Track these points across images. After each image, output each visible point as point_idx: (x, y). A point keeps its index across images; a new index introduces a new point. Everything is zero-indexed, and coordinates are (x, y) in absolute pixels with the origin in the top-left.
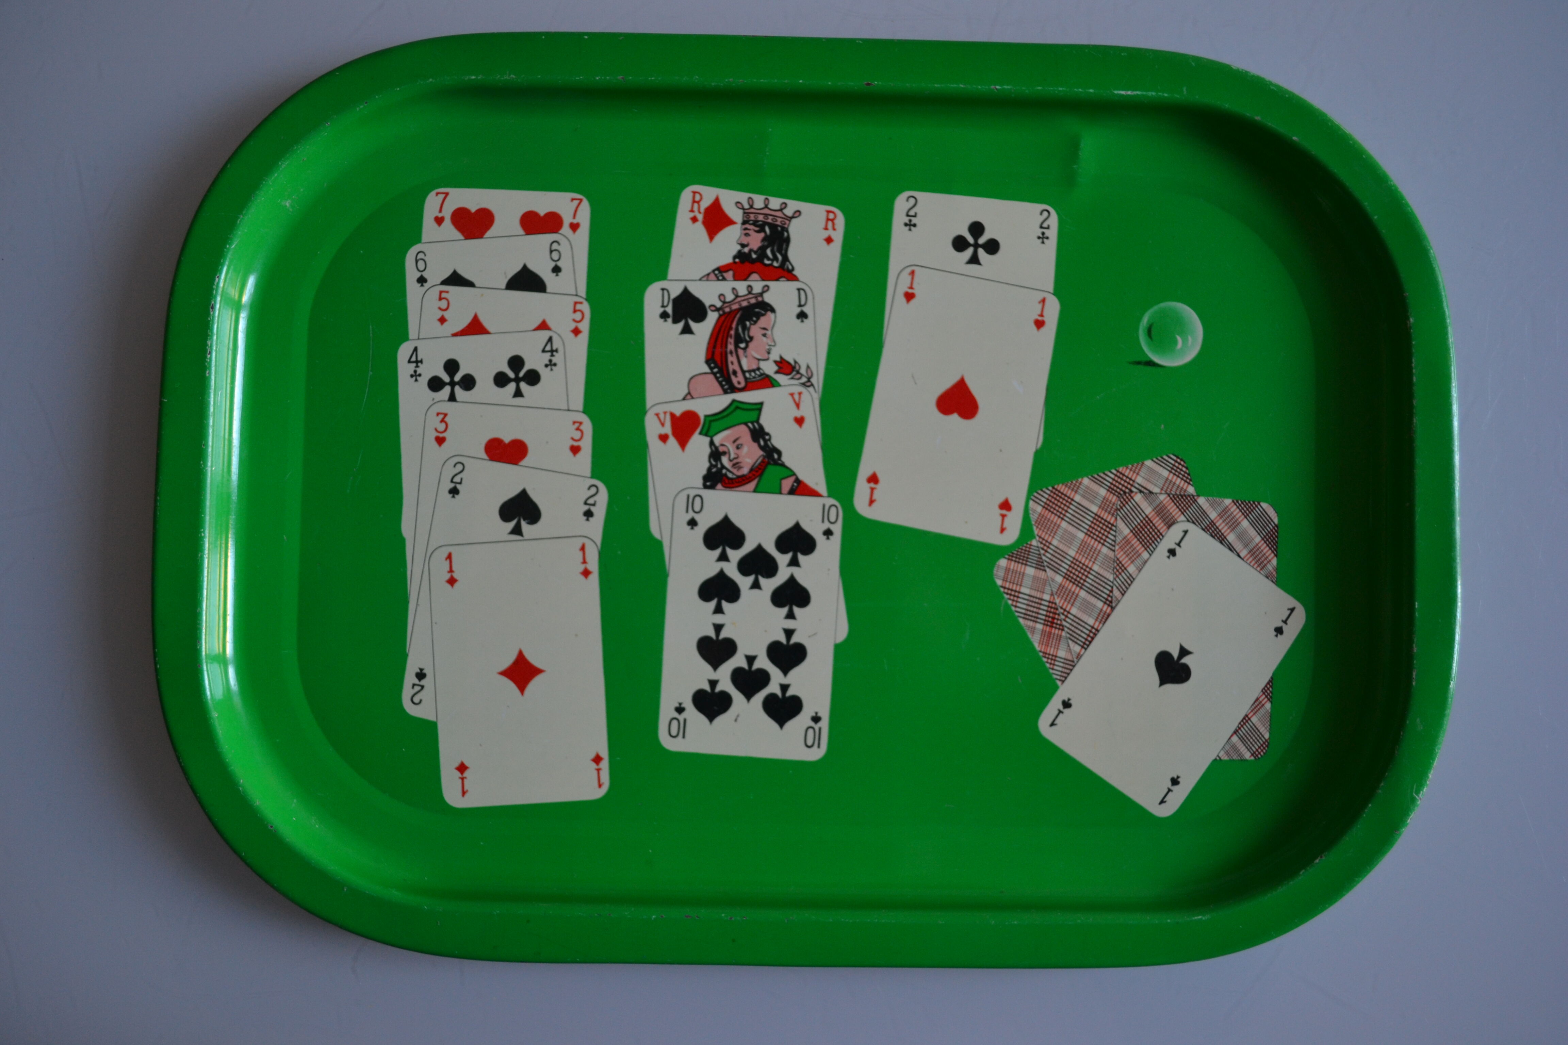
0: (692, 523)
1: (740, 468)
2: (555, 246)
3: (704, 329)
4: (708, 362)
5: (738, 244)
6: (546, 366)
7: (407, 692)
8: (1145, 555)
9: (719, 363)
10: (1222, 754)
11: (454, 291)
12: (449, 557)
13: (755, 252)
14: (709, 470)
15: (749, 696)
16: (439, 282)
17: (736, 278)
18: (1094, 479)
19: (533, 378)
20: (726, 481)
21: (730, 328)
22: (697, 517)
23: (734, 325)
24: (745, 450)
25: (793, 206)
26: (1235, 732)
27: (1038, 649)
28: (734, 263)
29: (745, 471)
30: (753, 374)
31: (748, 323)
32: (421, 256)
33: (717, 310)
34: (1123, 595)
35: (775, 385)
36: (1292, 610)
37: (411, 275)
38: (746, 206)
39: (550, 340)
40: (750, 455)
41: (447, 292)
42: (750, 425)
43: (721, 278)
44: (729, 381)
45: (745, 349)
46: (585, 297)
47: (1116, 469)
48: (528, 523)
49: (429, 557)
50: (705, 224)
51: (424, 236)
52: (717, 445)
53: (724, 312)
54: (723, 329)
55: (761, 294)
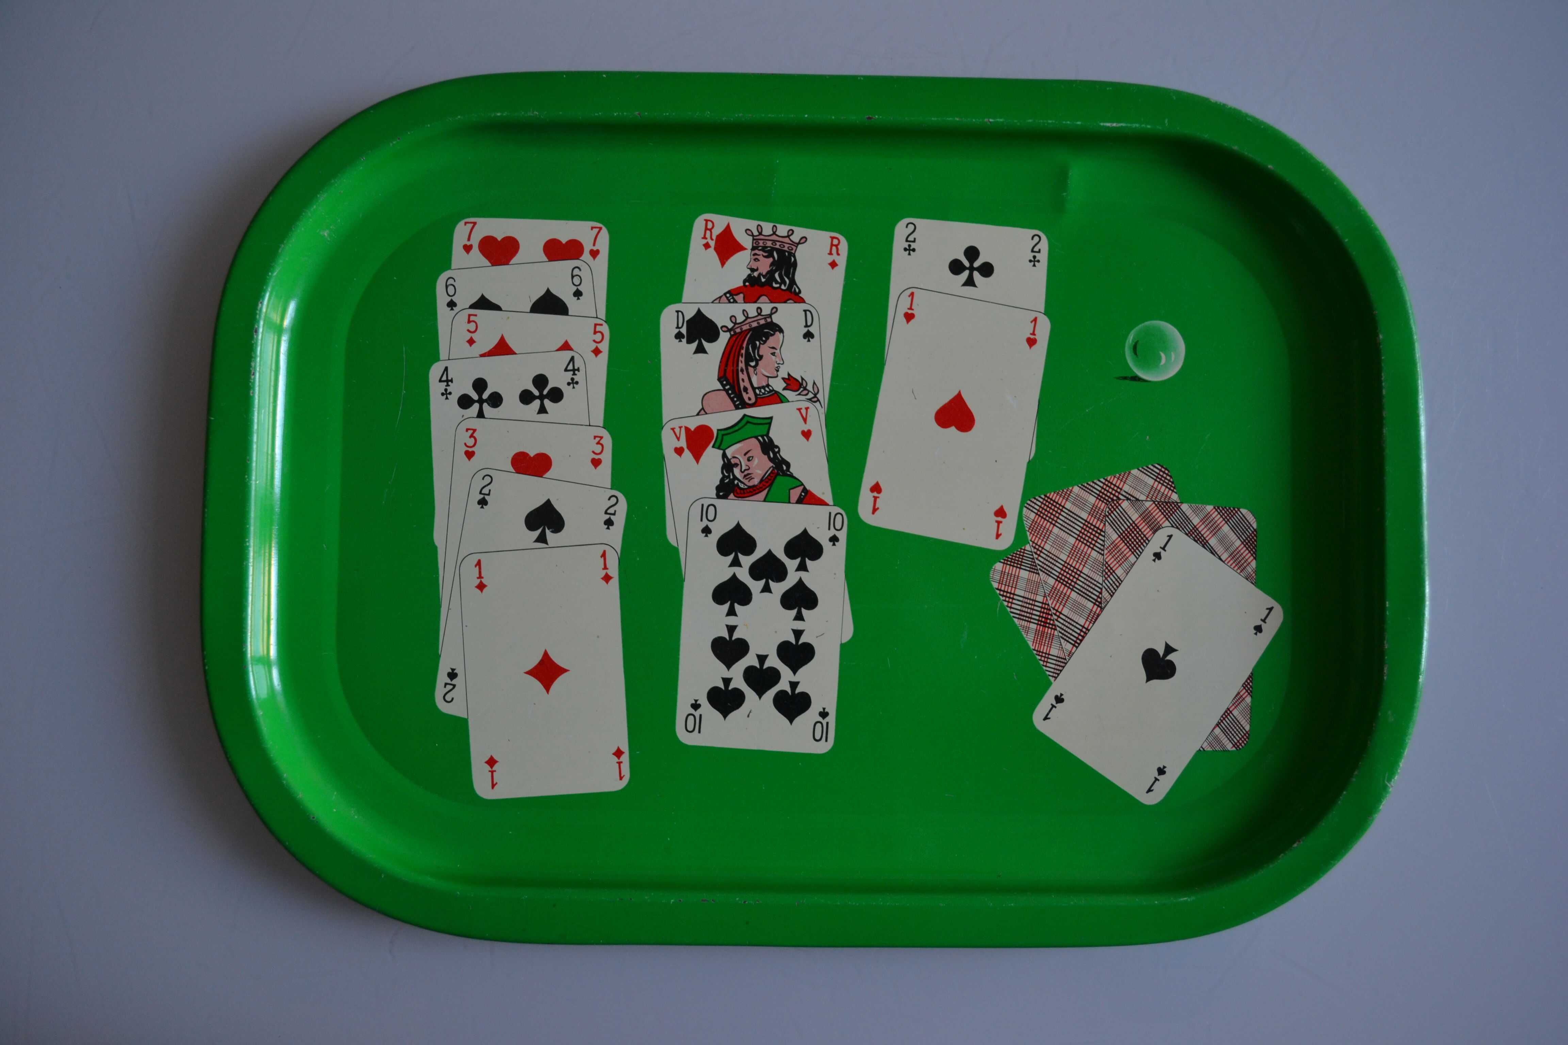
0: (707, 531)
1: (751, 479)
2: (576, 272)
4: (720, 379)
5: (748, 268)
6: (569, 384)
7: (440, 691)
8: (1132, 559)
9: (731, 380)
10: (1205, 745)
11: (482, 314)
12: (479, 564)
13: (764, 277)
14: (722, 480)
15: (760, 693)
16: (468, 307)
17: (746, 301)
18: (1083, 488)
19: (556, 395)
20: (738, 491)
21: (742, 348)
22: (710, 525)
23: (745, 345)
24: (756, 462)
25: (799, 232)
26: (1218, 725)
27: (1032, 647)
28: (745, 286)
29: (756, 481)
30: (763, 391)
31: (758, 343)
32: (450, 281)
33: (729, 330)
34: (1112, 596)
35: (783, 401)
36: (1270, 609)
37: (442, 299)
38: (756, 233)
39: (572, 359)
40: (761, 466)
41: (476, 315)
42: (760, 438)
43: (732, 300)
44: (740, 397)
45: (755, 367)
46: (604, 319)
47: (1104, 479)
48: (552, 532)
49: (459, 565)
50: (717, 250)
51: (454, 263)
52: (730, 457)
53: (735, 332)
54: (734, 349)
55: (770, 316)
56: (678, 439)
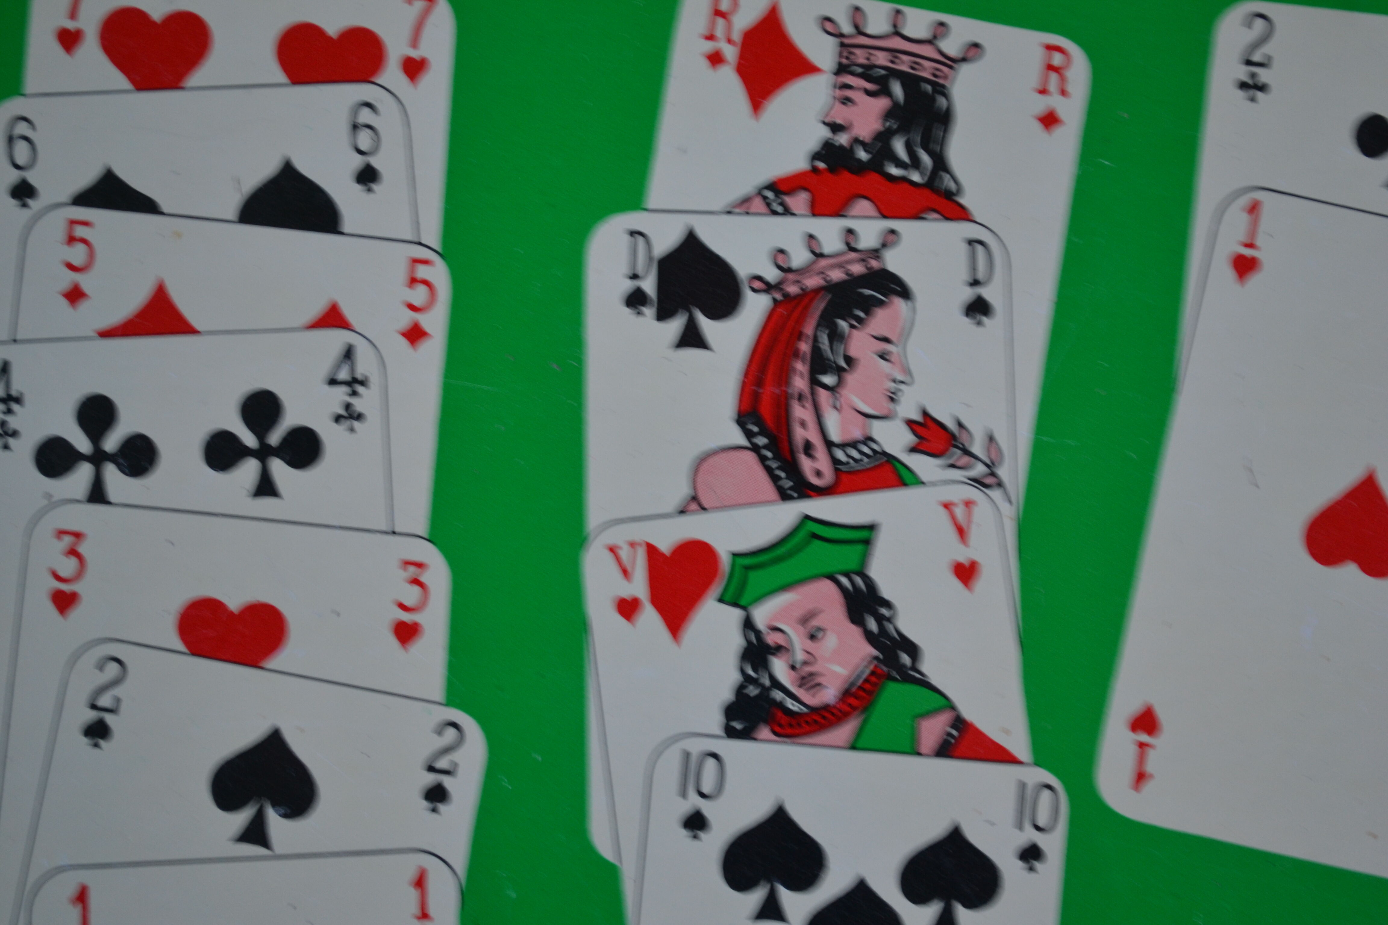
0: (696, 823)
2: (365, 116)
3: (734, 337)
4: (741, 421)
5: (824, 123)
6: (338, 419)
9: (770, 423)
11: (106, 221)
12: (82, 897)
13: (866, 146)
14: (740, 691)
16: (68, 200)
17: (816, 210)
19: (304, 448)
20: (784, 719)
21: (800, 336)
22: (706, 808)
23: (809, 329)
24: (830, 642)
25: (962, 30)
28: (815, 170)
29: (829, 694)
30: (854, 452)
31: (843, 324)
32: (22, 128)
33: (768, 288)
35: (908, 481)
38: (847, 28)
39: (348, 354)
40: (841, 659)
41: (89, 224)
42: (844, 581)
43: (780, 209)
44: (793, 469)
45: (834, 389)
46: (438, 247)
48: (283, 815)
49: (26, 900)
50: (743, 70)
51: (32, 82)
52: (762, 627)
53: (784, 294)
54: (781, 338)
55: (878, 252)
56: (627, 575)
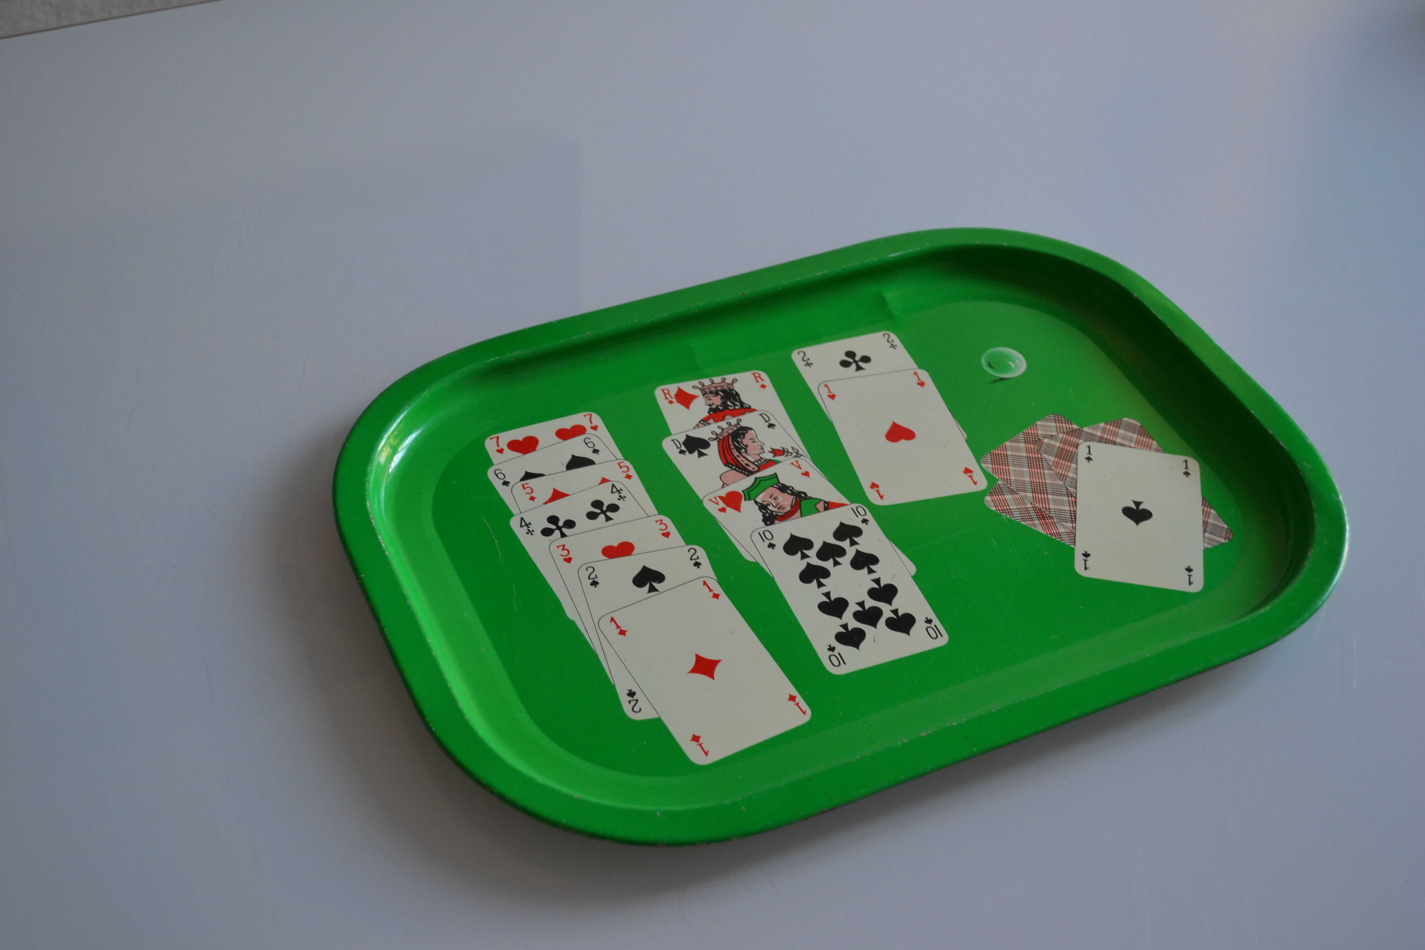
0: (771, 546)
1: (784, 509)
2: (587, 441)
3: (713, 450)
4: (725, 465)
5: (707, 405)
6: (619, 499)
7: (627, 708)
8: (1073, 466)
9: (734, 463)
10: (1206, 545)
11: (531, 482)
12: (612, 620)
13: (721, 406)
14: (764, 515)
15: (874, 624)
16: (519, 480)
17: (717, 421)
18: (1011, 441)
19: (614, 508)
20: (779, 517)
21: (729, 445)
22: (772, 542)
23: (731, 443)
24: (780, 499)
25: (729, 378)
26: (1205, 531)
27: (1045, 533)
28: (711, 414)
29: (788, 508)
30: (760, 462)
31: (739, 440)
32: (497, 472)
34: (1076, 489)
35: (777, 463)
36: (1186, 461)
37: (497, 484)
38: (700, 386)
39: (613, 486)
40: (786, 501)
41: (528, 484)
42: (776, 486)
43: (706, 424)
44: (746, 470)
45: (746, 451)
46: (623, 459)
47: (1022, 432)
48: (658, 583)
49: (597, 625)
50: (678, 401)
51: (494, 462)
52: (760, 502)
53: (720, 439)
54: (725, 446)
55: (738, 424)
56: (718, 504)
